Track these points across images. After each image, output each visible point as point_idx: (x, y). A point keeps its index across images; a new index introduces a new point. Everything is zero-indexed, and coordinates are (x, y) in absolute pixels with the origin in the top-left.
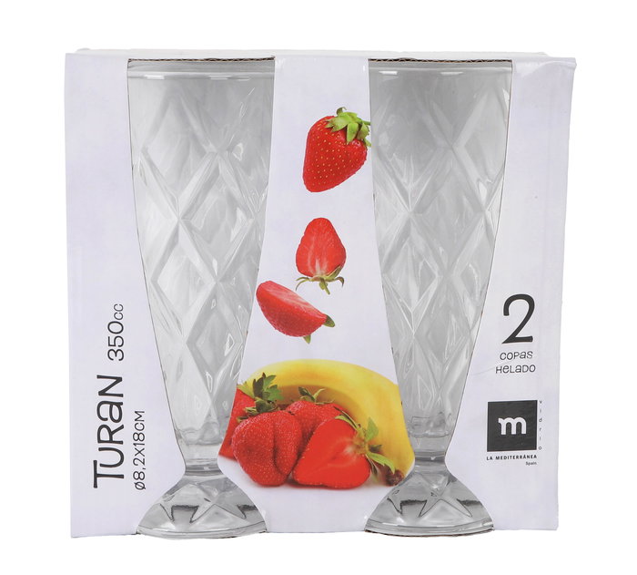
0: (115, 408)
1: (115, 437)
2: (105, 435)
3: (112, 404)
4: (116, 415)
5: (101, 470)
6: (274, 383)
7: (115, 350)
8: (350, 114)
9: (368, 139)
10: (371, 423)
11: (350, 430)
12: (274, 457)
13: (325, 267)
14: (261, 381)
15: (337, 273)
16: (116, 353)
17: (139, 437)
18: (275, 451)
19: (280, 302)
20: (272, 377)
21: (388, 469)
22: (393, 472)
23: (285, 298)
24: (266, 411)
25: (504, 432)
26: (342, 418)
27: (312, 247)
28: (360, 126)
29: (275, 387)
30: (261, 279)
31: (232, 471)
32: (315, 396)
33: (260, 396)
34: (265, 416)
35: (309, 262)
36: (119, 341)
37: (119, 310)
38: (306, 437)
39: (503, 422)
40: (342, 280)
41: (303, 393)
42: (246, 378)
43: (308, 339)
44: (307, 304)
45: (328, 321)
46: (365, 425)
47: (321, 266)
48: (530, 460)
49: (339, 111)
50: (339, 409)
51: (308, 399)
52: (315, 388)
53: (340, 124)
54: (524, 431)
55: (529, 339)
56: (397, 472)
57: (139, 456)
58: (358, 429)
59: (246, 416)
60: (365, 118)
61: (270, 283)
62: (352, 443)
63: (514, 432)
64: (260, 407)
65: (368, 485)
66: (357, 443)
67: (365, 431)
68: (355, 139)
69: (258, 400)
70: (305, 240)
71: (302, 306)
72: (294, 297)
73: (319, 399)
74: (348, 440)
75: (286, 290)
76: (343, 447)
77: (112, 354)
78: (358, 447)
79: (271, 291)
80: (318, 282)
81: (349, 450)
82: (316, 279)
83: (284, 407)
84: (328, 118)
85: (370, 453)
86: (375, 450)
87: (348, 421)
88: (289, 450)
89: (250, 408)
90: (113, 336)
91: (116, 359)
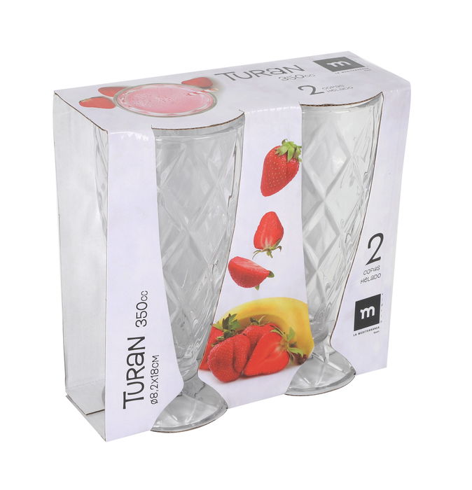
0: (139, 357)
1: (138, 375)
2: (132, 375)
3: (137, 354)
4: (139, 361)
5: (128, 397)
6: (235, 318)
7: (141, 320)
8: (289, 143)
9: (300, 157)
10: (291, 330)
11: (279, 337)
12: (233, 363)
13: (271, 241)
14: (228, 319)
15: (277, 244)
16: (141, 322)
17: (155, 372)
18: (234, 359)
19: (242, 268)
20: (235, 315)
21: (299, 355)
22: (302, 356)
23: (246, 266)
24: (230, 337)
25: (363, 317)
26: (275, 331)
27: (264, 231)
28: (296, 149)
29: (236, 320)
30: (232, 256)
31: (207, 377)
32: (259, 321)
33: (227, 328)
34: (229, 340)
35: (262, 240)
36: (144, 314)
37: (144, 295)
38: (253, 347)
39: (362, 311)
40: (280, 247)
41: (252, 321)
42: (219, 319)
43: (258, 288)
44: (258, 266)
45: (270, 274)
46: (288, 333)
47: (269, 241)
48: (375, 330)
49: (284, 141)
50: (274, 326)
51: (255, 324)
52: (259, 317)
53: (284, 150)
54: (373, 314)
55: (379, 259)
56: (304, 355)
57: (155, 384)
58: (284, 336)
59: (217, 342)
60: (299, 144)
61: (237, 258)
62: (280, 344)
63: (368, 316)
64: (226, 336)
65: (288, 368)
66: (282, 343)
67: (287, 336)
68: (293, 158)
69: (225, 331)
70: (260, 228)
71: (256, 268)
72: (252, 263)
73: (262, 322)
74: (277, 343)
75: (247, 260)
76: (274, 348)
77: (139, 323)
78: (283, 346)
79: (238, 263)
80: (266, 252)
81: (278, 349)
82: (265, 250)
83: (240, 332)
84: (277, 147)
85: (289, 348)
86: (293, 346)
87: (277, 332)
88: (242, 357)
89: (220, 337)
90: (139, 312)
91: (141, 326)
